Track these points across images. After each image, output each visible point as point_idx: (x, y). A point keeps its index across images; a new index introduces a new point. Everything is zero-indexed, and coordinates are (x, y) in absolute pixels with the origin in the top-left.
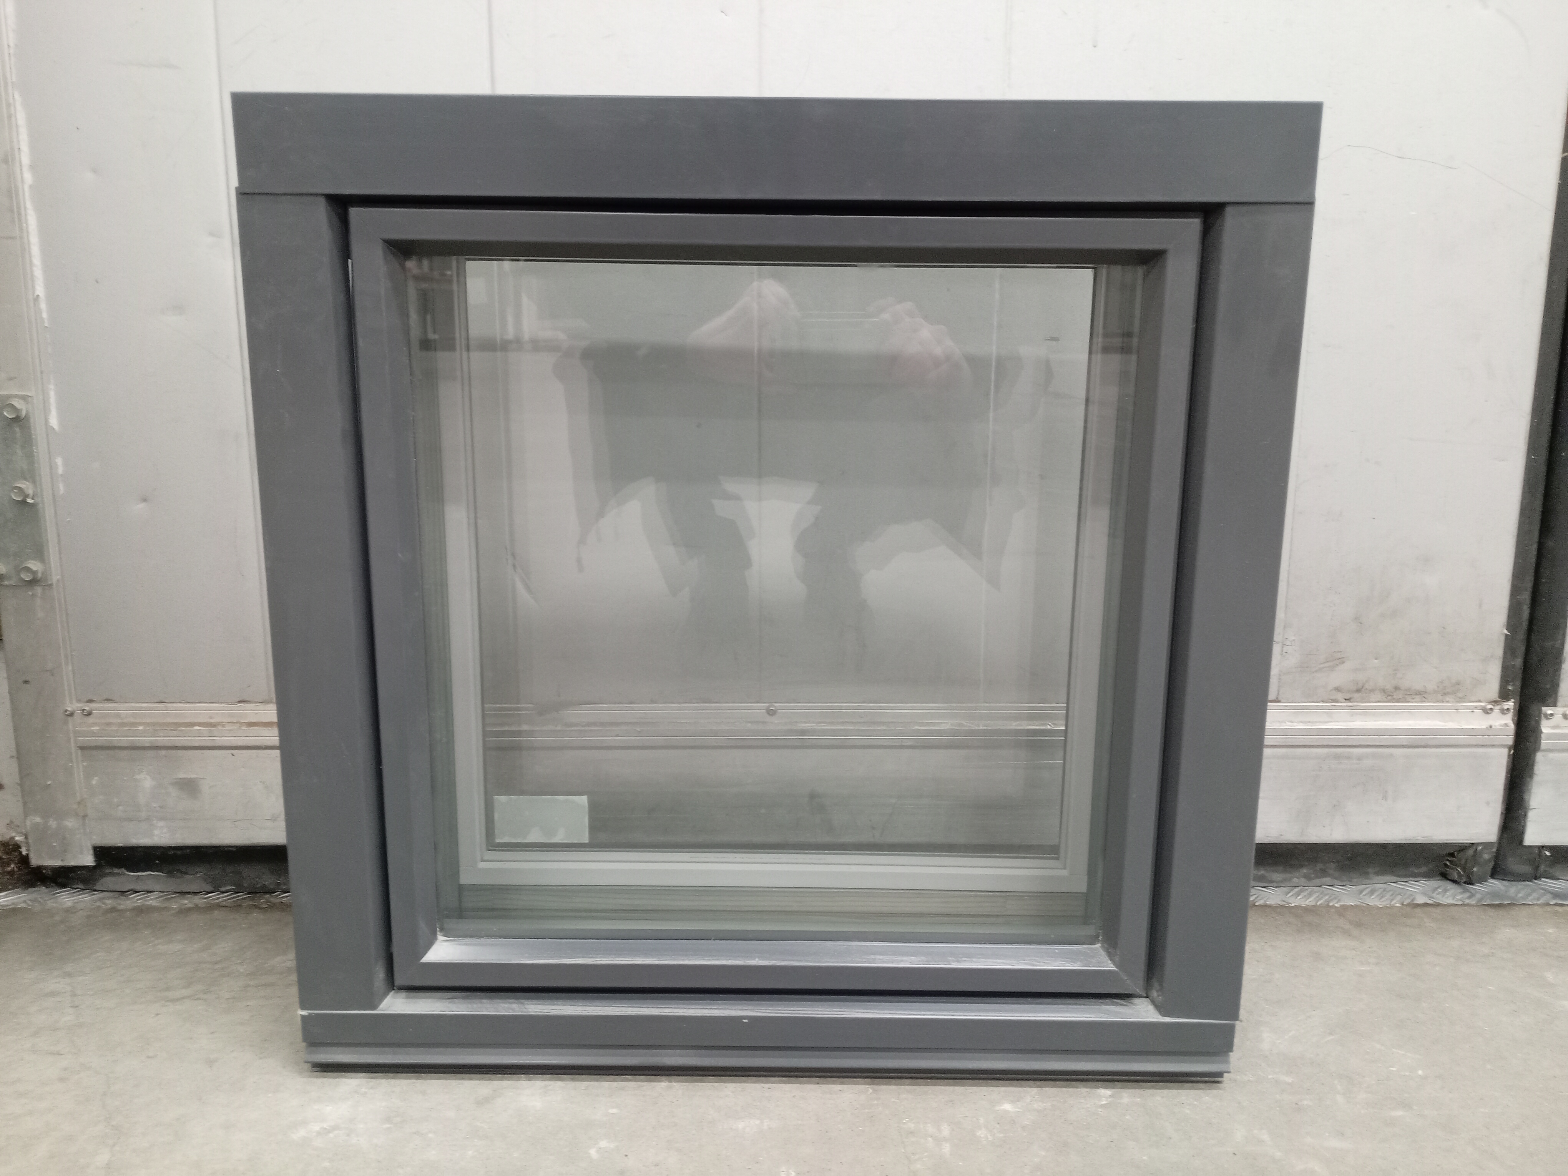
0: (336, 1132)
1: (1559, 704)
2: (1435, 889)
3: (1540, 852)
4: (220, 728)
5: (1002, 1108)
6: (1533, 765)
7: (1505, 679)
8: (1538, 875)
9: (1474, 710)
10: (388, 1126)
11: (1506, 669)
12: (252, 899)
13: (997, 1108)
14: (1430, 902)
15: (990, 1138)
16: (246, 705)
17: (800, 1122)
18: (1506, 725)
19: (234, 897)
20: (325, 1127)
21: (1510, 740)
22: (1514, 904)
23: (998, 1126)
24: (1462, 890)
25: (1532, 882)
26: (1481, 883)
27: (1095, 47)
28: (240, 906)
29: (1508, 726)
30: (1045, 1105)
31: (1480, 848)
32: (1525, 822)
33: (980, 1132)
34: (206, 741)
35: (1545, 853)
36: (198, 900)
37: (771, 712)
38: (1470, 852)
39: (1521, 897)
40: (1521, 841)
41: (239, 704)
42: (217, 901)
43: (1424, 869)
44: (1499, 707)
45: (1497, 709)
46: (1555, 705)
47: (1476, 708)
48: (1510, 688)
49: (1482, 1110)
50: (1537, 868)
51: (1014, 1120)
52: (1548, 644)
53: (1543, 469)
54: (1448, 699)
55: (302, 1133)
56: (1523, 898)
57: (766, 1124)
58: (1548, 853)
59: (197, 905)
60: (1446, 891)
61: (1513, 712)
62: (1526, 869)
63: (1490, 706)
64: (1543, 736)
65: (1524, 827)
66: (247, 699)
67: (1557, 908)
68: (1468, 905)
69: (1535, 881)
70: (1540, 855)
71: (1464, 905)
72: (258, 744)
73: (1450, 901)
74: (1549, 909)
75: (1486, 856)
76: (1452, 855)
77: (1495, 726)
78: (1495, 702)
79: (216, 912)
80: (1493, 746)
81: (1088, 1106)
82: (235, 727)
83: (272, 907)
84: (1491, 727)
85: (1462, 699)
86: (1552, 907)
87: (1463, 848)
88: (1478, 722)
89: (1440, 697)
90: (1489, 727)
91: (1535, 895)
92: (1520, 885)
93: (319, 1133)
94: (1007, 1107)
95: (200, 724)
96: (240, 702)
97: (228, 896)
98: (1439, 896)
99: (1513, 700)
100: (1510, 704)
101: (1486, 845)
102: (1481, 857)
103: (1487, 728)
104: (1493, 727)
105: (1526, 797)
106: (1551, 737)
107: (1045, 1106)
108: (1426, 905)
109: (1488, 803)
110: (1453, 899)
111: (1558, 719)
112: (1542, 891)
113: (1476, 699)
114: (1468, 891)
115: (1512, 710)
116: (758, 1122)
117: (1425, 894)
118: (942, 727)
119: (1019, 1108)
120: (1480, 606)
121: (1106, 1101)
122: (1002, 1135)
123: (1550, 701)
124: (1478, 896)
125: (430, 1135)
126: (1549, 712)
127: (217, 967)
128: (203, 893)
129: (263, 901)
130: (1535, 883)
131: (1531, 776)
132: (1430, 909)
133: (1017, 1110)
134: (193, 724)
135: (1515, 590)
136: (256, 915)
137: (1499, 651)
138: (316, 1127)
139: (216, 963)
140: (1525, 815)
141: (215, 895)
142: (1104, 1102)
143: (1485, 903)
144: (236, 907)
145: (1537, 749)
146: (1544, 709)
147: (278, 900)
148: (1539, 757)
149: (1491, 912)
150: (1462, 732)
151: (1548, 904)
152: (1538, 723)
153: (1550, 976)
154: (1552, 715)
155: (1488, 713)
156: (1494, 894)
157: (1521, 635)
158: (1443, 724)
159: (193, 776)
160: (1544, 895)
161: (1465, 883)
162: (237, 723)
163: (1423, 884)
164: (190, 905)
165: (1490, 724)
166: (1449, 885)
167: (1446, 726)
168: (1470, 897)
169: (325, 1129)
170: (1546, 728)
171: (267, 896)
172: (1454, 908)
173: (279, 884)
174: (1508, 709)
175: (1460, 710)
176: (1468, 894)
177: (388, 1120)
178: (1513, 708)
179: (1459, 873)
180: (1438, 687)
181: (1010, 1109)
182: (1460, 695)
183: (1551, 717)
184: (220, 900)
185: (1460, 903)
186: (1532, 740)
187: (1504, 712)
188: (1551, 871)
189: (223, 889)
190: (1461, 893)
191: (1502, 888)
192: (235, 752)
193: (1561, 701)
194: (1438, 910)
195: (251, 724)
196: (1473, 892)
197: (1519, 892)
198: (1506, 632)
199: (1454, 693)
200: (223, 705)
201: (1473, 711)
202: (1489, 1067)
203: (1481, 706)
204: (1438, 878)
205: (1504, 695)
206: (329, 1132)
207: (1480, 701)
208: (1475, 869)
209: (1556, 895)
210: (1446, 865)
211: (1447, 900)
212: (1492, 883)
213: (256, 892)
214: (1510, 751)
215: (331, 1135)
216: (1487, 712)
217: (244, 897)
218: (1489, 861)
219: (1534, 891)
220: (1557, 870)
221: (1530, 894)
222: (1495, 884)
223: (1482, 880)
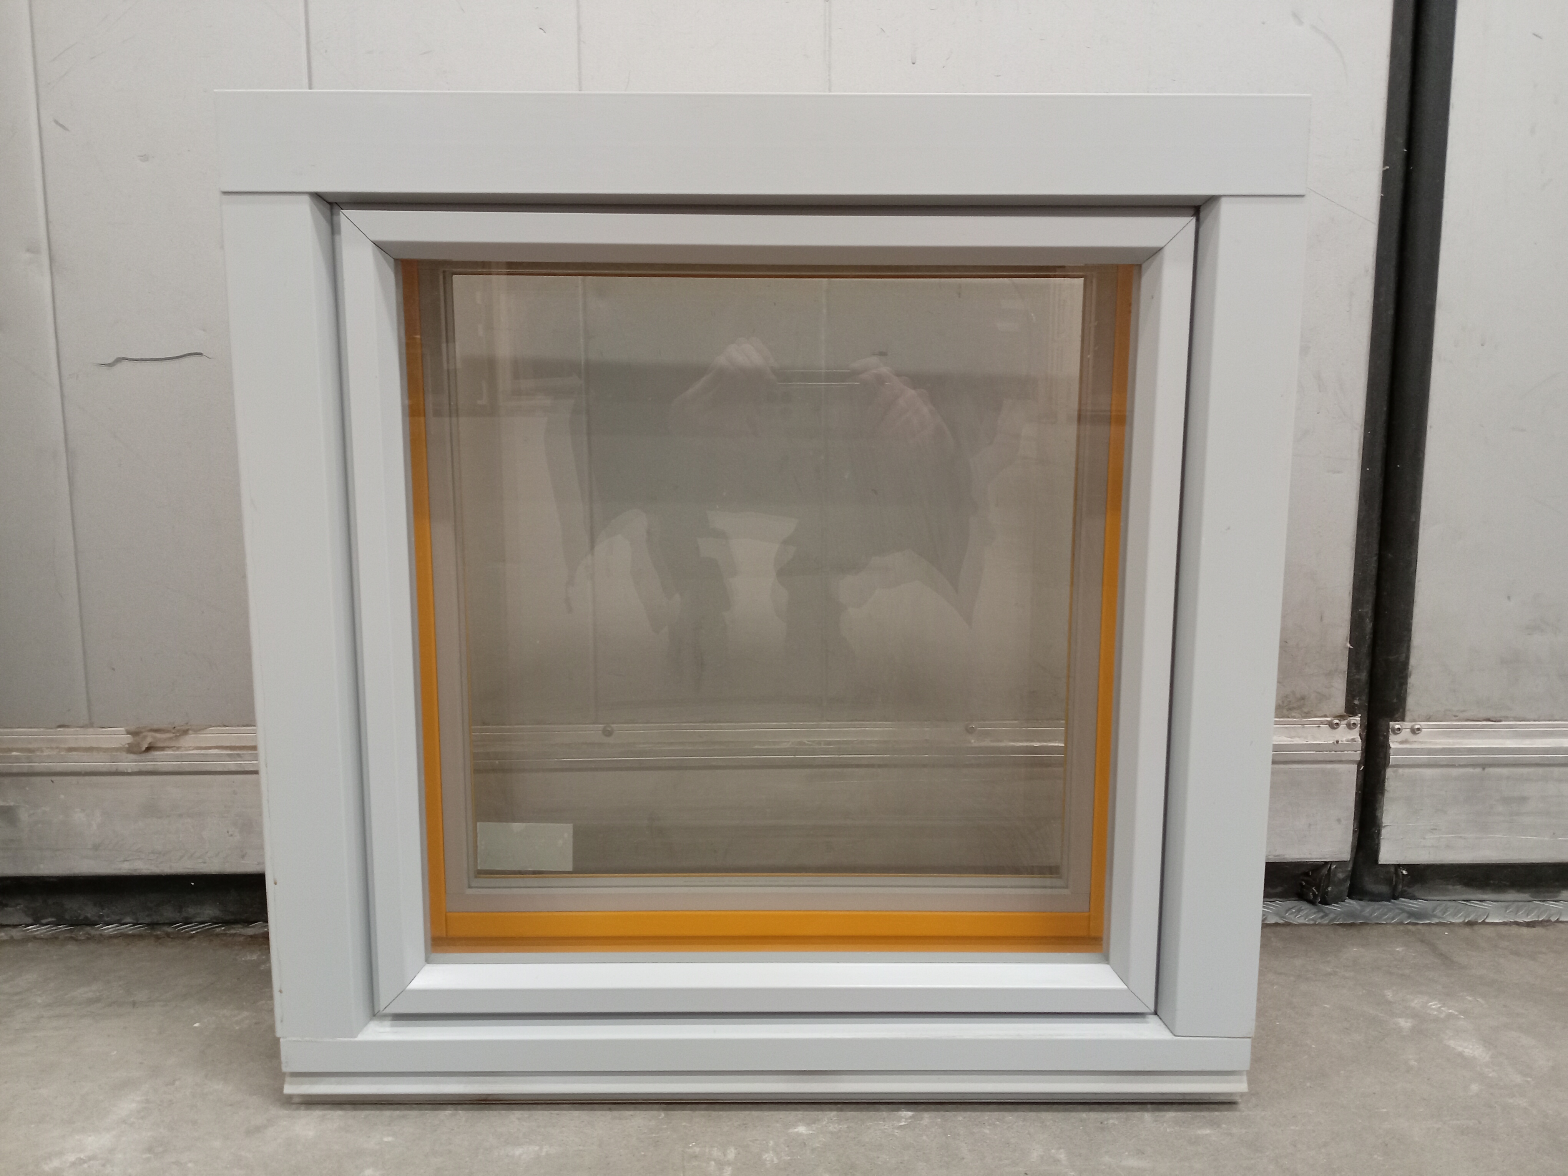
0: (91, 1162)
1: (1407, 718)
2: (1287, 911)
3: (1396, 870)
4: (38, 753)
5: (796, 1130)
6: (1384, 782)
7: (1351, 694)
8: (1397, 894)
9: (1321, 725)
10: (149, 1155)
11: (1351, 683)
12: (71, 931)
13: (791, 1131)
14: (1281, 922)
15: (776, 1161)
16: (67, 729)
17: (581, 1148)
18: (1353, 740)
19: (53, 930)
20: (82, 1157)
21: (1357, 756)
22: (1368, 924)
23: (787, 1149)
24: (1316, 910)
25: (1389, 901)
26: (1336, 903)
27: (914, 64)
28: (57, 938)
29: (1355, 741)
30: (840, 1126)
31: (1334, 866)
32: (1379, 840)
33: (766, 1156)
34: (25, 766)
35: (1402, 873)
36: (16, 933)
37: (608, 733)
38: (1325, 871)
39: (1375, 917)
40: (1376, 860)
41: (59, 729)
42: (36, 933)
43: (1279, 889)
44: (1345, 722)
45: (1343, 724)
46: (1403, 720)
47: (1322, 723)
48: (1356, 702)
49: (1292, 1128)
50: (1395, 888)
51: (805, 1144)
52: (1391, 658)
53: (1379, 482)
54: (1293, 714)
55: (56, 1163)
56: (1377, 917)
57: (545, 1150)
58: (1405, 872)
59: (12, 937)
60: (1299, 911)
61: (1360, 727)
62: (1384, 889)
63: (1336, 721)
64: (1391, 751)
65: (1378, 845)
66: (66, 724)
67: (1410, 927)
68: (1319, 924)
69: (1392, 901)
70: (1396, 873)
71: (1315, 924)
72: (78, 770)
73: (1302, 921)
74: (1401, 928)
75: (1341, 876)
76: (1307, 874)
77: (1342, 741)
78: (1341, 717)
79: (30, 945)
80: (1341, 762)
81: (886, 1127)
82: (55, 752)
83: (90, 938)
84: (1337, 742)
85: (1307, 715)
86: (1404, 926)
87: (1317, 867)
88: (1324, 736)
89: (1285, 712)
90: (1336, 743)
91: (1390, 914)
92: (1376, 905)
93: (73, 1164)
94: (802, 1129)
95: (17, 750)
96: (60, 726)
97: (47, 928)
98: (1292, 916)
99: (1360, 715)
100: (1357, 719)
101: (1341, 864)
102: (1335, 875)
103: (1333, 743)
104: (1340, 742)
105: (1378, 814)
106: (1399, 752)
107: (841, 1128)
108: (1276, 924)
109: (1339, 821)
110: (1305, 919)
111: (1406, 734)
112: (1397, 911)
113: (1322, 714)
114: (1322, 911)
115: (1359, 725)
116: (537, 1148)
117: (1277, 914)
118: (783, 746)
119: (814, 1131)
120: (1321, 619)
121: (905, 1122)
122: (789, 1158)
123: (1397, 716)
124: (1332, 916)
125: (190, 1165)
126: (1397, 726)
127: (16, 998)
128: (23, 925)
129: (81, 934)
130: (1393, 903)
131: (1382, 793)
132: (1279, 928)
133: (811, 1132)
134: (11, 750)
135: (1356, 603)
136: (71, 947)
137: (1344, 666)
138: (72, 1158)
139: (17, 994)
140: (1379, 834)
141: (34, 928)
142: (903, 1123)
143: (1337, 923)
144: (53, 939)
145: (1385, 763)
146: (1391, 723)
147: (98, 933)
148: (1389, 772)
149: (1341, 931)
150: (1311, 747)
151: (1401, 923)
152: (1387, 738)
153: (1389, 994)
154: (1399, 729)
155: (1336, 728)
156: (1352, 914)
157: (1365, 649)
158: (1289, 739)
159: (12, 804)
160: (1399, 914)
161: (1320, 903)
162: (57, 748)
163: (1278, 904)
164: (6, 938)
165: (1336, 739)
166: (1305, 906)
167: (1293, 741)
168: (1322, 917)
169: (81, 1159)
170: (1394, 743)
171: (88, 928)
172: (1303, 928)
173: (102, 916)
174: (1354, 724)
175: (1305, 726)
176: (1321, 914)
177: (150, 1150)
178: (1359, 722)
179: (1314, 894)
180: (1283, 702)
181: (803, 1132)
182: (1306, 710)
183: (1399, 732)
184: (38, 933)
185: (1312, 922)
186: (1382, 755)
187: (1350, 726)
188: (1410, 890)
189: (44, 921)
190: (1315, 913)
191: (1359, 908)
192: (54, 778)
193: (1408, 716)
194: (1287, 930)
195: (70, 750)
196: (1327, 912)
197: (1374, 911)
198: (1349, 645)
199: (1299, 707)
200: (42, 730)
201: (1319, 726)
202: (1308, 1084)
203: (1327, 721)
204: (1293, 899)
205: (1350, 710)
206: (85, 1162)
207: (1325, 716)
208: (1330, 889)
209: (1411, 914)
210: (1301, 885)
211: (1299, 919)
212: (1348, 903)
213: (78, 923)
214: (1359, 767)
215: (86, 1166)
216: (1333, 726)
217: (64, 929)
218: (1344, 880)
219: (1390, 910)
220: (1415, 890)
221: (1385, 914)
222: (1352, 904)
223: (1338, 899)
